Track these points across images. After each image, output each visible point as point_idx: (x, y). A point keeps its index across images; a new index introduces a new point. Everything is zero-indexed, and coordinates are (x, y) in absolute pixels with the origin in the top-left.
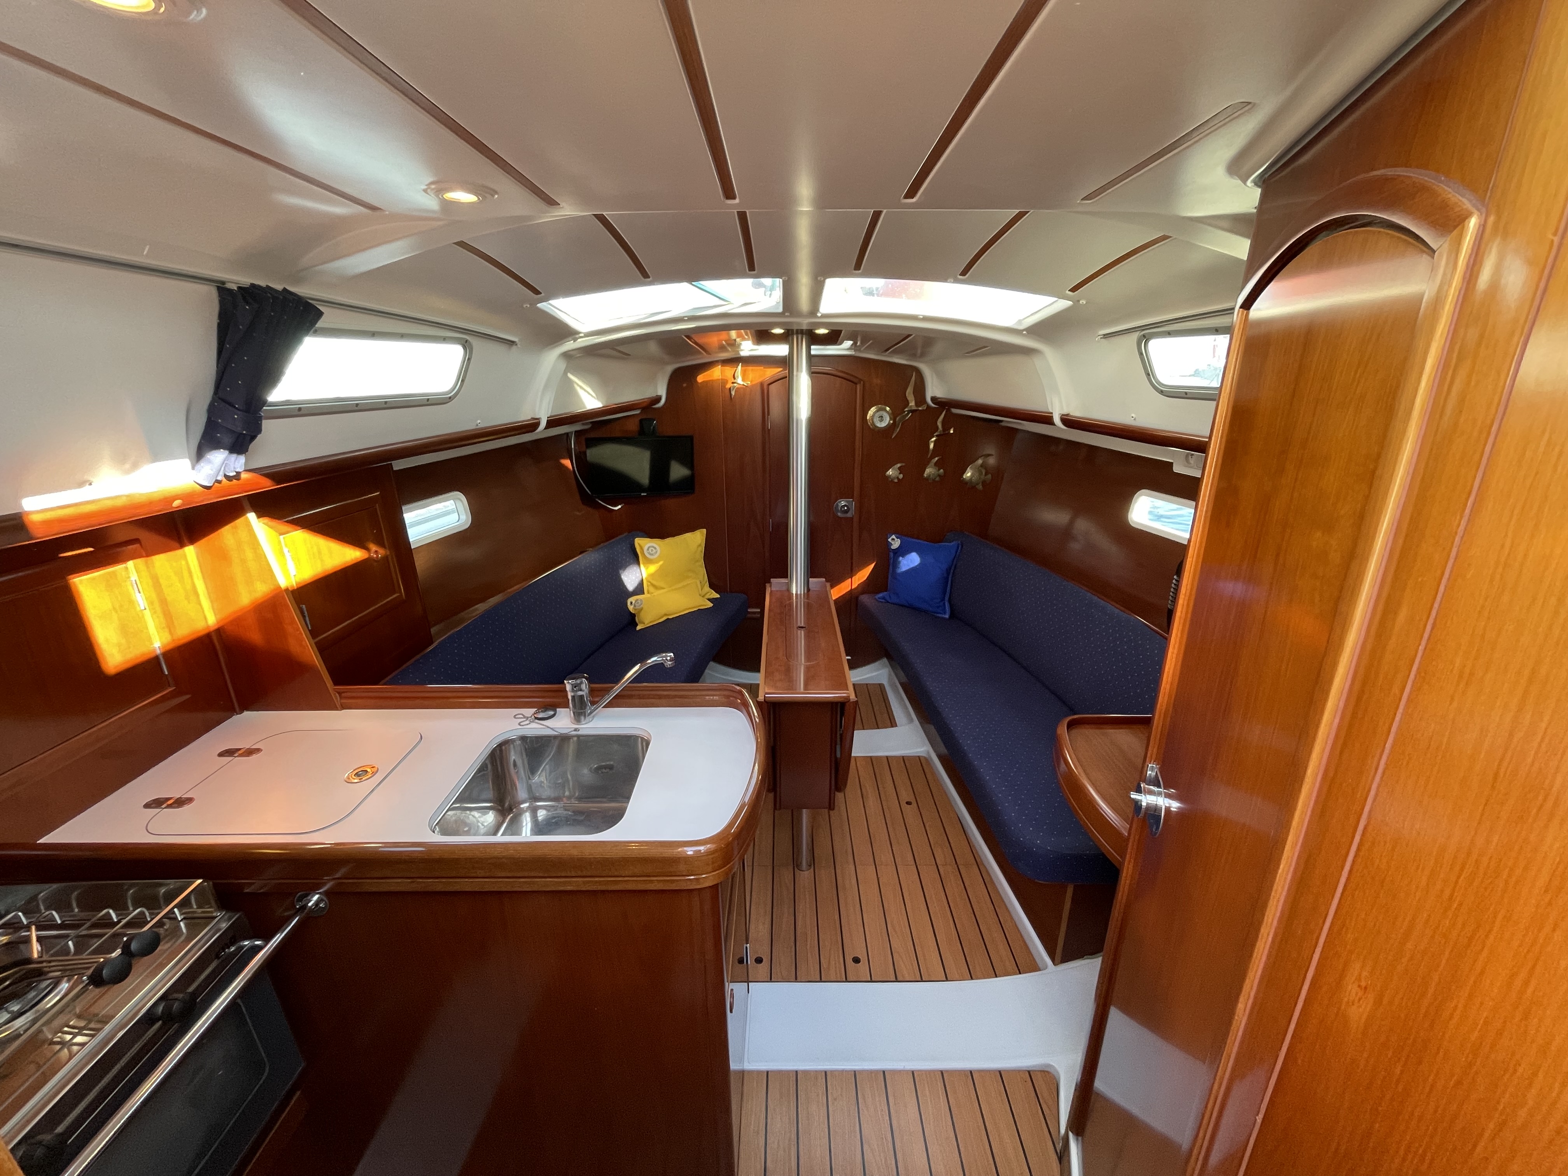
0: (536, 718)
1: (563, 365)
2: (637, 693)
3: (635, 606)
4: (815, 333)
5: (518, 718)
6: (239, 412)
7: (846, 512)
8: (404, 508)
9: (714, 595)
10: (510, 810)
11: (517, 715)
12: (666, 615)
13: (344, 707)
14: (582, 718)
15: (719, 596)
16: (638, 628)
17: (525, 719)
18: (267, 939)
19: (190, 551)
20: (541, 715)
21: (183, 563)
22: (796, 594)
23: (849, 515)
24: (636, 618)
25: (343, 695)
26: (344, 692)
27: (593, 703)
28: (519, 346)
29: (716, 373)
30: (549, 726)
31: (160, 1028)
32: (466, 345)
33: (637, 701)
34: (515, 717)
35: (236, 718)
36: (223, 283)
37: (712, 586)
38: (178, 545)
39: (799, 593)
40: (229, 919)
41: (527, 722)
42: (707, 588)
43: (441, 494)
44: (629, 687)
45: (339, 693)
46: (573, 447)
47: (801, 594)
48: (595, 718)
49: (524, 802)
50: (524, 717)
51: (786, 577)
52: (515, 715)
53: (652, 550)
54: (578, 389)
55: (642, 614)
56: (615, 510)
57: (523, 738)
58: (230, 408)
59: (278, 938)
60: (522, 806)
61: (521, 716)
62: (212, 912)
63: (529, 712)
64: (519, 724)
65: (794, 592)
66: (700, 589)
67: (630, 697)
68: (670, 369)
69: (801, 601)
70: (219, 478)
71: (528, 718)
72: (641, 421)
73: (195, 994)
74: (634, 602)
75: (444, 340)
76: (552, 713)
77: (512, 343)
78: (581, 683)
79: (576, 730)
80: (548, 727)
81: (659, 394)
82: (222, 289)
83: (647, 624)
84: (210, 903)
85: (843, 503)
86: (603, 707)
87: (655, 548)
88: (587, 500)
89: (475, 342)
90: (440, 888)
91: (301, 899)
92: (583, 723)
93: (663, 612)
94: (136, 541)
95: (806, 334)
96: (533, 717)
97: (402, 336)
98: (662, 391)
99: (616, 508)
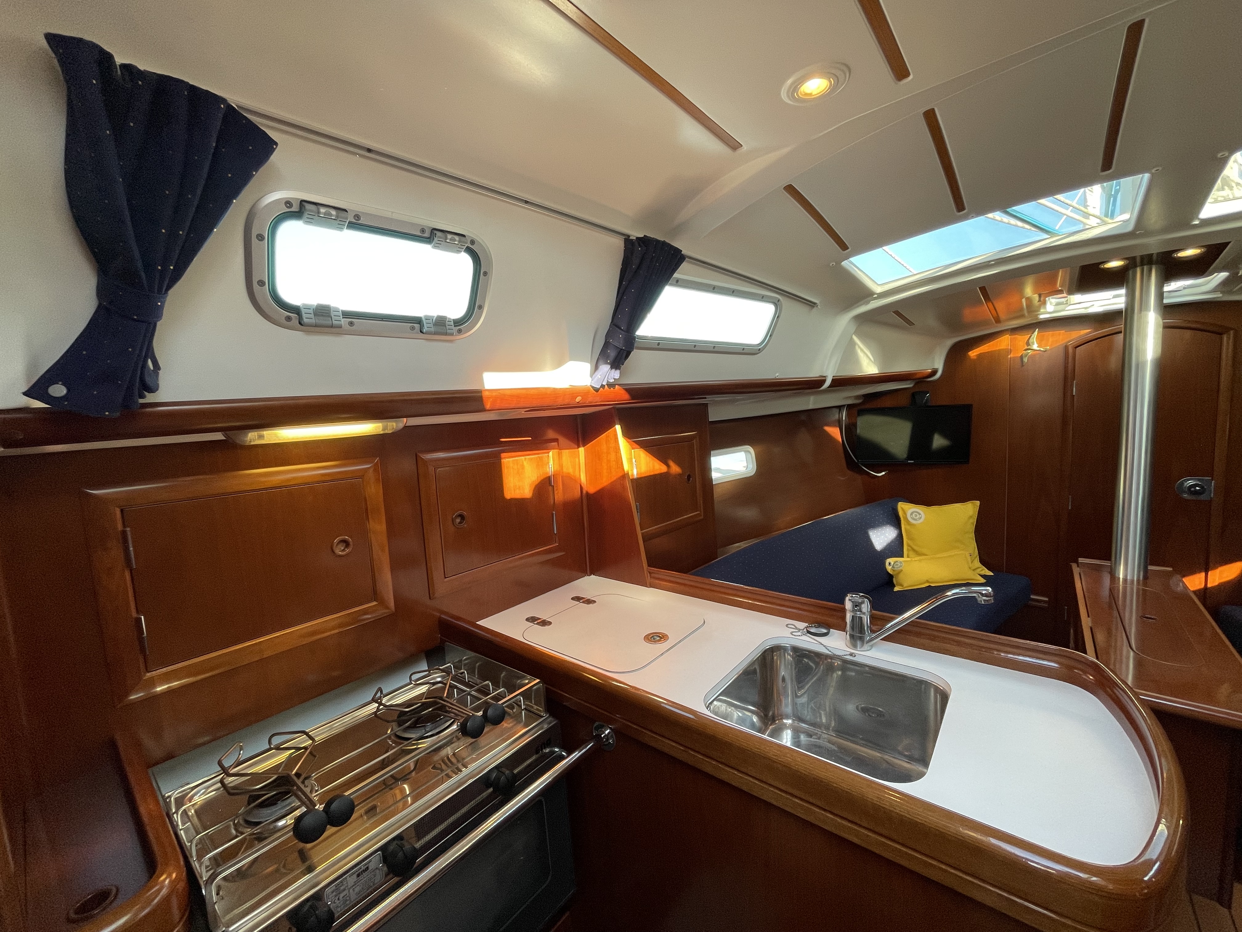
0: (809, 632)
1: (853, 328)
2: (928, 632)
3: (893, 567)
4: (1175, 258)
5: (790, 628)
6: (623, 332)
7: (1196, 493)
8: (712, 452)
9: (985, 572)
10: (773, 720)
11: (789, 624)
12: (928, 581)
13: (651, 586)
14: (859, 643)
15: (993, 574)
16: (896, 589)
17: (797, 630)
18: (569, 753)
19: (582, 450)
20: (813, 630)
21: (577, 460)
22: (1125, 580)
23: (1202, 497)
24: (894, 579)
25: (653, 575)
26: (653, 573)
27: (873, 631)
28: (819, 307)
29: (1003, 343)
30: (823, 643)
31: (491, 794)
32: (776, 303)
33: (926, 642)
34: (787, 625)
35: (586, 578)
36: (629, 236)
37: (982, 562)
38: (576, 446)
39: (1128, 578)
40: (550, 723)
41: (799, 634)
42: (977, 563)
43: (738, 446)
44: (916, 622)
45: (650, 573)
46: (844, 419)
47: (1132, 581)
48: (873, 649)
49: (787, 717)
50: (796, 628)
51: (1108, 558)
52: (788, 625)
53: (916, 516)
54: (861, 354)
55: (901, 576)
56: (879, 476)
57: (795, 649)
58: (619, 330)
59: (576, 755)
60: (785, 721)
61: (793, 627)
62: (540, 711)
63: (802, 625)
64: (791, 633)
65: (1121, 576)
66: (970, 562)
67: (919, 635)
68: (950, 342)
69: (1132, 589)
70: (604, 383)
71: (800, 630)
72: (913, 395)
73: (516, 777)
74: (892, 563)
75: (762, 298)
76: (825, 631)
77: (812, 305)
78: (863, 602)
79: (851, 655)
80: (821, 644)
81: (936, 367)
82: (628, 241)
83: (906, 587)
84: (541, 704)
85: (1191, 482)
86: (881, 640)
87: (920, 514)
88: (852, 465)
89: (786, 302)
90: (709, 770)
91: (597, 728)
92: (859, 649)
93: (925, 579)
94: (556, 440)
95: (1157, 263)
96: (805, 630)
97: (733, 293)
98: (939, 364)
99: (880, 475)
